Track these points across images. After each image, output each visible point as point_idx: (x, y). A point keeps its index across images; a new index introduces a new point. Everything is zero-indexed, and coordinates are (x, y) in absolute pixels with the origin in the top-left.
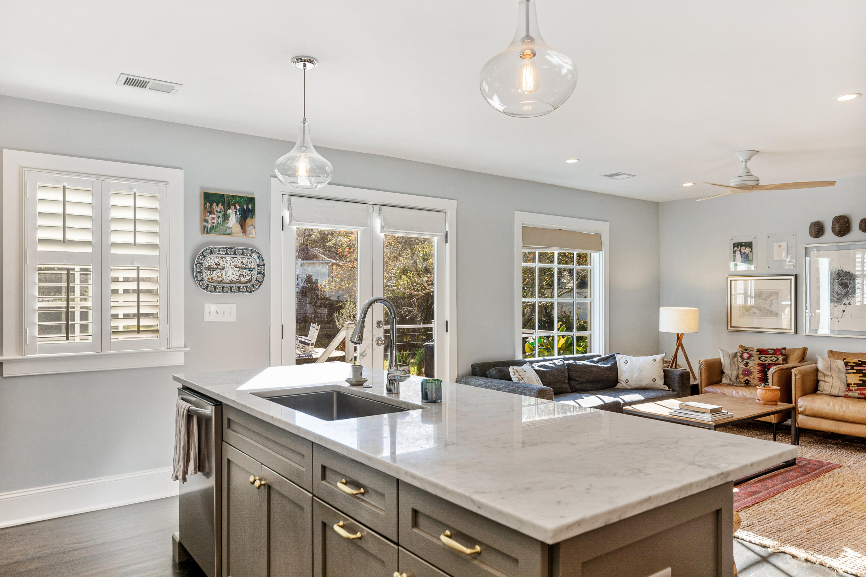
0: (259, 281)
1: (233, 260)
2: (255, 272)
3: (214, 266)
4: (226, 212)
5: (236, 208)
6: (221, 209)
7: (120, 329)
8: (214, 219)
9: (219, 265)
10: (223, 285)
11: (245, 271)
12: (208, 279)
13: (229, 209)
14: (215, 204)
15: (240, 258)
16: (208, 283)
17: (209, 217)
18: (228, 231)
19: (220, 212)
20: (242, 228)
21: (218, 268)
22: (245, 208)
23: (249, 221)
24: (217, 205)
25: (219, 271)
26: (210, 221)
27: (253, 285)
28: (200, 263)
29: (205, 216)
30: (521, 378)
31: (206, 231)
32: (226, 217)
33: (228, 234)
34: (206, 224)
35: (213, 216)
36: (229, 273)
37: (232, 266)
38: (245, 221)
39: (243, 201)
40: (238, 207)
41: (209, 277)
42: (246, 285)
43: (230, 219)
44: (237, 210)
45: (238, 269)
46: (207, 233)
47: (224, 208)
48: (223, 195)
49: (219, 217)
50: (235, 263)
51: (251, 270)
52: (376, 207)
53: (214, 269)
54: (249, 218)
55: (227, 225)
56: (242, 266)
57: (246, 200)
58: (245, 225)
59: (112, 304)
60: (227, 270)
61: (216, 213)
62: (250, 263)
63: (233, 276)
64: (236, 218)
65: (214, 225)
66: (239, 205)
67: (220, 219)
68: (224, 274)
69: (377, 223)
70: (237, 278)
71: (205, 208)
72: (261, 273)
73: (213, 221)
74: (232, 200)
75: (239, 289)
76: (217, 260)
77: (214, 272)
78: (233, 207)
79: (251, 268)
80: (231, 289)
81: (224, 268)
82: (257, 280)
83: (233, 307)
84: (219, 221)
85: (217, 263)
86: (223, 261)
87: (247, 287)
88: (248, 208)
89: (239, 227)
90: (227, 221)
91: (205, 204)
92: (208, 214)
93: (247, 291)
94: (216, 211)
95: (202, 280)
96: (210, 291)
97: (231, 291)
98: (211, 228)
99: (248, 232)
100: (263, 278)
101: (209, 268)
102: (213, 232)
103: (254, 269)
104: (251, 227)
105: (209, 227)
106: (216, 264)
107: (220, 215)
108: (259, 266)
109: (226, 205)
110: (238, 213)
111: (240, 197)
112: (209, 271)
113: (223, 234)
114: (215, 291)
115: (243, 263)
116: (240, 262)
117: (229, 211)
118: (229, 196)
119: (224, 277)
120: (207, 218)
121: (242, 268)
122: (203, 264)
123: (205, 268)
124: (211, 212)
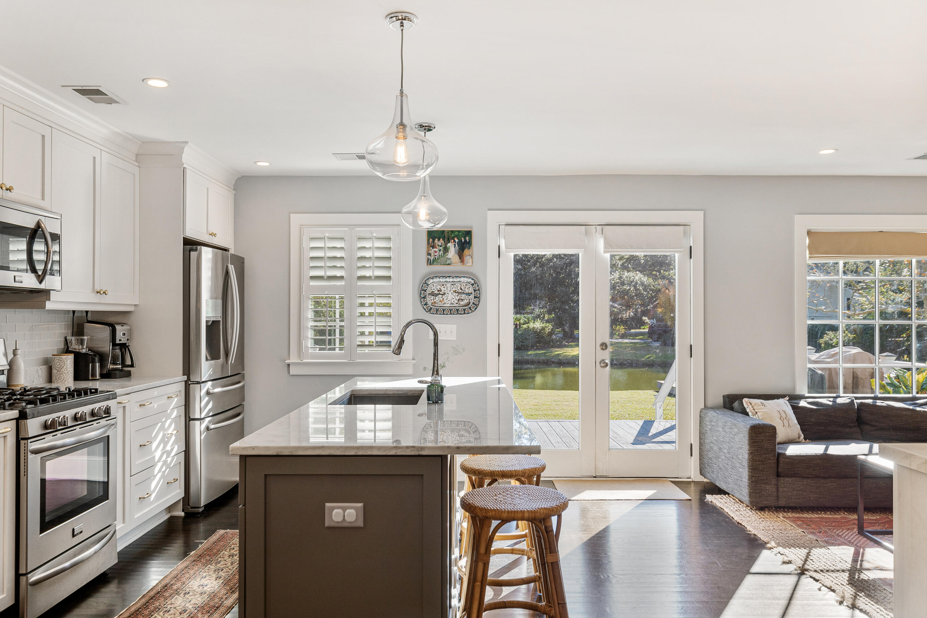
0: (475, 304)
1: (452, 287)
2: (472, 296)
3: (436, 292)
4: (446, 245)
5: (455, 241)
6: (442, 243)
7: (367, 343)
8: (436, 252)
9: (441, 291)
10: (444, 308)
11: (463, 296)
12: (432, 303)
13: (449, 242)
14: (437, 239)
15: (459, 285)
16: (432, 307)
17: (432, 251)
18: (448, 262)
19: (441, 246)
20: (460, 258)
21: (440, 294)
22: (463, 241)
23: (466, 252)
24: (439, 240)
25: (441, 296)
26: (432, 254)
27: (470, 308)
28: (424, 290)
29: (428, 250)
30: (755, 413)
31: (430, 263)
32: (446, 250)
33: (449, 264)
34: (429, 257)
35: (435, 249)
36: (449, 298)
37: (452, 291)
38: (463, 251)
39: (461, 235)
40: (457, 240)
41: (432, 301)
42: (464, 308)
43: (450, 251)
44: (456, 243)
45: (457, 294)
46: (430, 264)
47: (444, 242)
48: (444, 231)
49: (440, 250)
50: (454, 289)
51: (469, 294)
52: (599, 228)
53: (436, 295)
54: (466, 249)
55: (447, 257)
56: (461, 291)
57: (463, 234)
58: (463, 255)
59: (359, 324)
60: (448, 295)
61: (437, 247)
62: (467, 289)
63: (453, 300)
64: (455, 250)
65: (436, 257)
66: (458, 239)
67: (441, 252)
68: (445, 298)
69: (601, 243)
70: (456, 302)
71: (428, 243)
72: (477, 297)
73: (435, 254)
74: (451, 234)
75: (458, 312)
76: (439, 287)
77: (437, 297)
78: (452, 240)
79: (469, 293)
80: (451, 311)
81: (444, 294)
82: (473, 303)
83: (454, 327)
84: (440, 253)
85: (439, 289)
86: (444, 288)
87: (464, 310)
88: (465, 240)
89: (458, 257)
90: (447, 253)
91: (428, 240)
92: (431, 248)
93: (464, 313)
94: (438, 245)
95: (426, 304)
96: (433, 314)
97: (451, 314)
98: (433, 260)
99: (465, 262)
100: (479, 302)
101: (432, 294)
102: (435, 263)
103: (471, 293)
104: (468, 257)
105: (432, 260)
106: (438, 291)
107: (441, 248)
108: (475, 291)
109: (446, 240)
110: (457, 246)
111: (458, 231)
112: (433, 297)
113: (444, 265)
114: (436, 314)
115: (461, 289)
116: (459, 288)
117: (449, 245)
118: (448, 232)
119: (446, 301)
120: (430, 252)
121: (460, 293)
122: (427, 291)
123: (429, 294)
124: (433, 247)
